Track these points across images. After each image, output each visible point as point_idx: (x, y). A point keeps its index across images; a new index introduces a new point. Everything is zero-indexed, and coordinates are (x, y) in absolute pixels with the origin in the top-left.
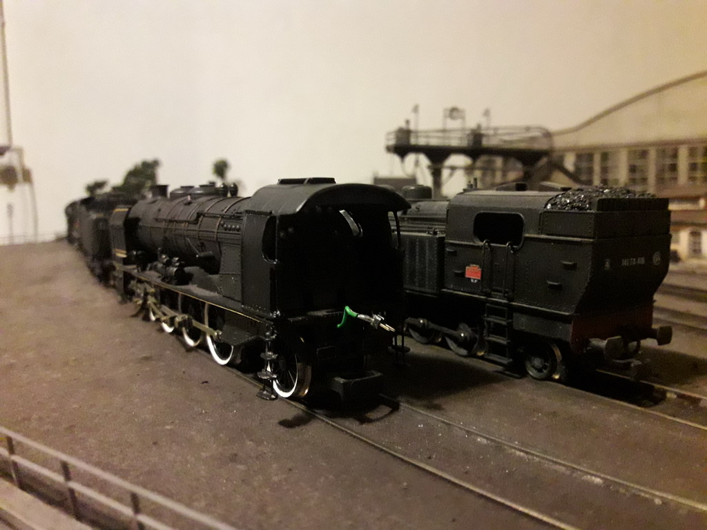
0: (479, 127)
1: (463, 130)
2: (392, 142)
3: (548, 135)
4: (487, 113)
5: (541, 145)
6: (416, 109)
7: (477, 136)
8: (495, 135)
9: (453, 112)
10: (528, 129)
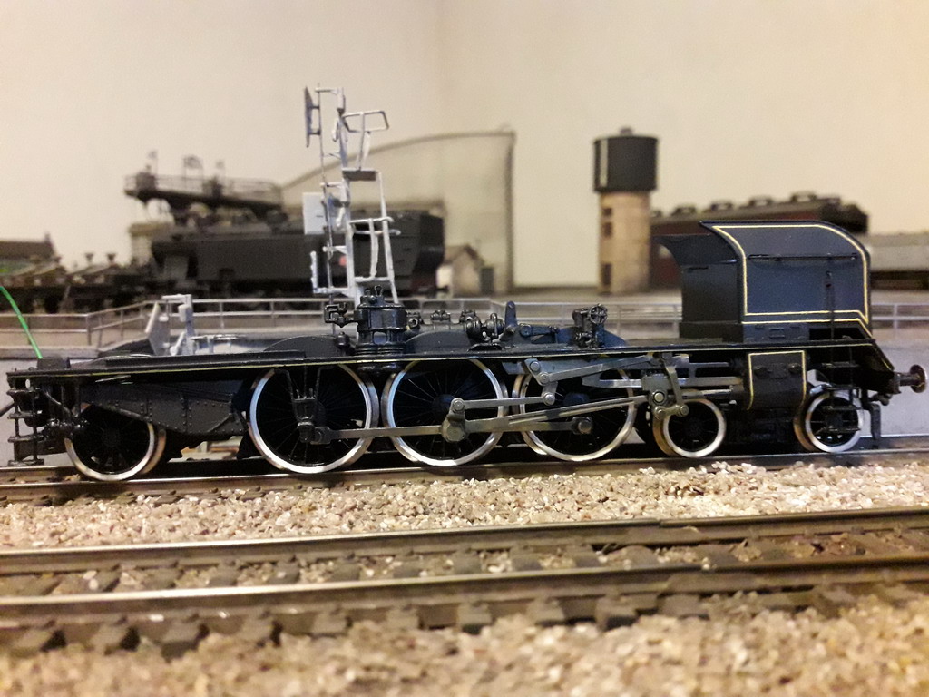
1: (202, 179)
2: (132, 187)
3: (277, 190)
4: (220, 165)
5: (270, 199)
6: (153, 155)
7: (215, 186)
8: (231, 187)
9: (191, 162)
10: (261, 183)
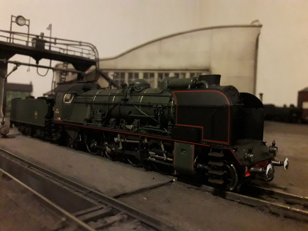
0: (42, 35)
